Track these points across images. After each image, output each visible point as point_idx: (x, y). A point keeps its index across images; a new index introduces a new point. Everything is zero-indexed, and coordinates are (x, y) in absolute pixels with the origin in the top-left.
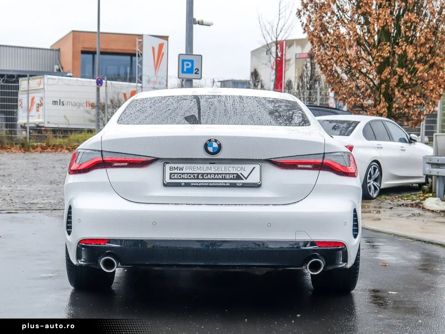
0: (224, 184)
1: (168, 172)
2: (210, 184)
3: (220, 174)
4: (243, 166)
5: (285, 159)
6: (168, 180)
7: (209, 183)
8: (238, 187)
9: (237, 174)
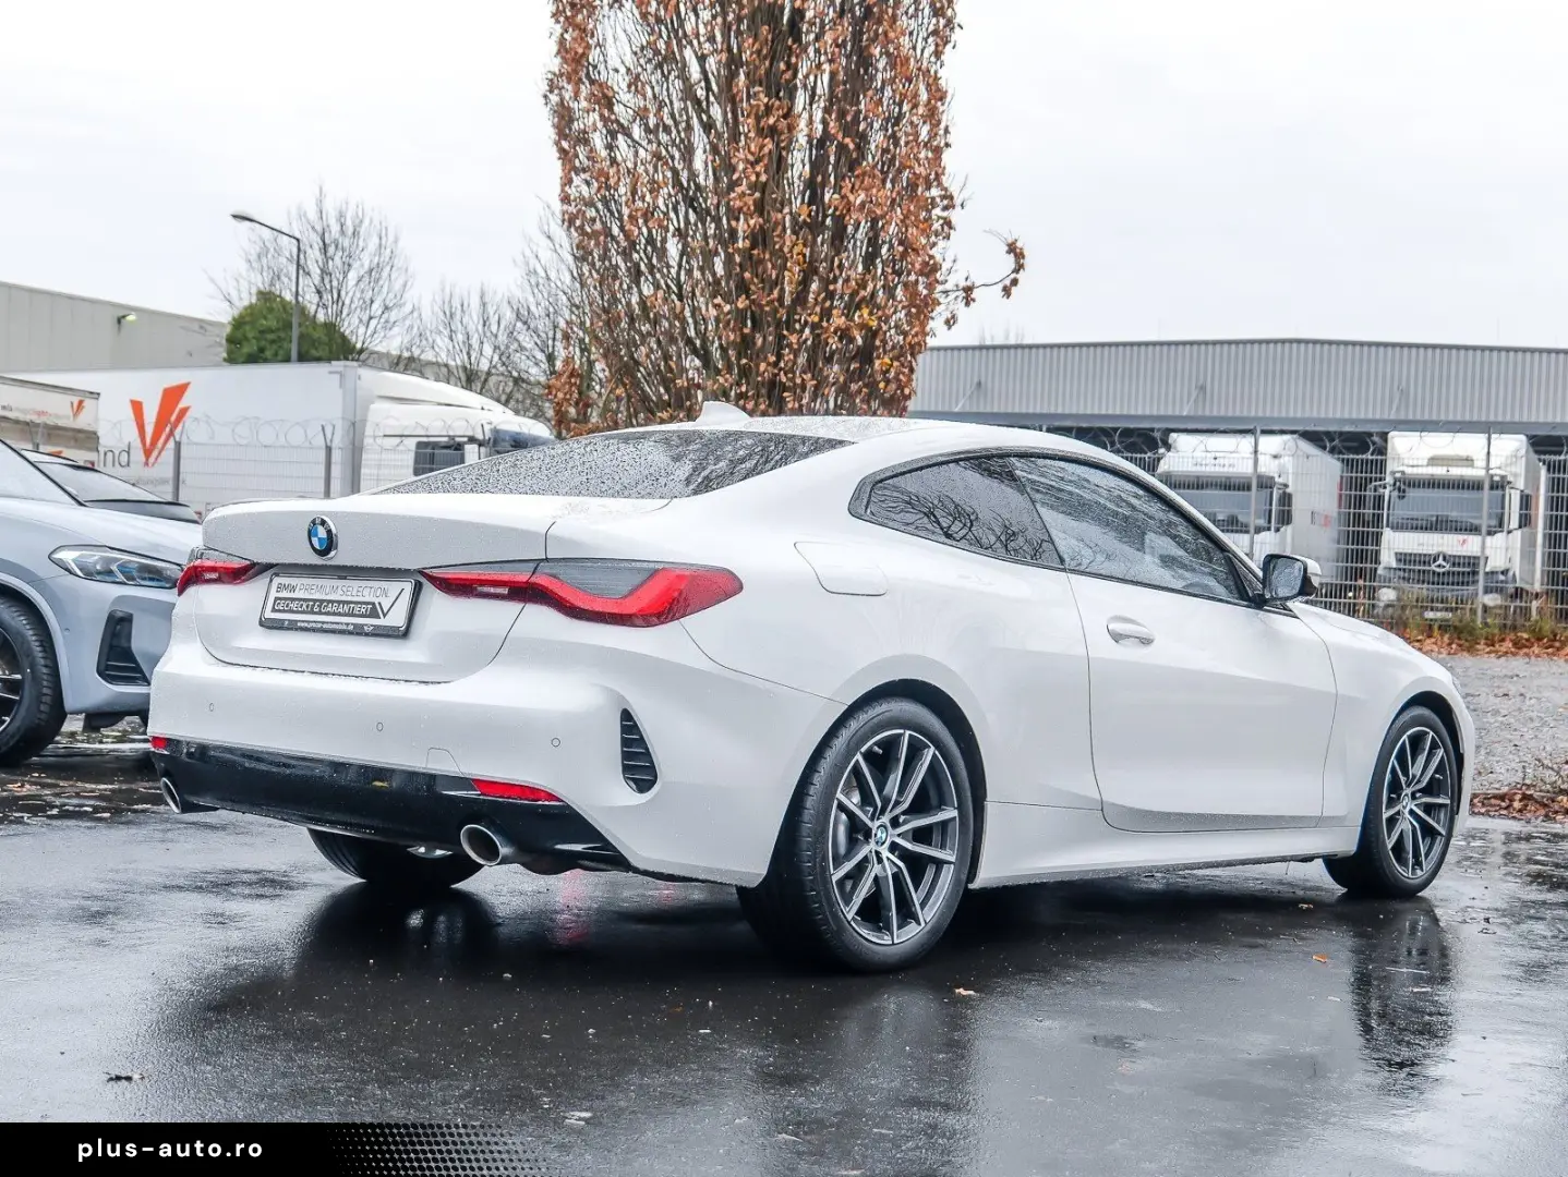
0: (344, 627)
1: (273, 594)
2: (325, 626)
3: (344, 602)
4: (384, 584)
5: (451, 570)
6: (269, 614)
7: (323, 623)
8: (367, 635)
9: (373, 604)
